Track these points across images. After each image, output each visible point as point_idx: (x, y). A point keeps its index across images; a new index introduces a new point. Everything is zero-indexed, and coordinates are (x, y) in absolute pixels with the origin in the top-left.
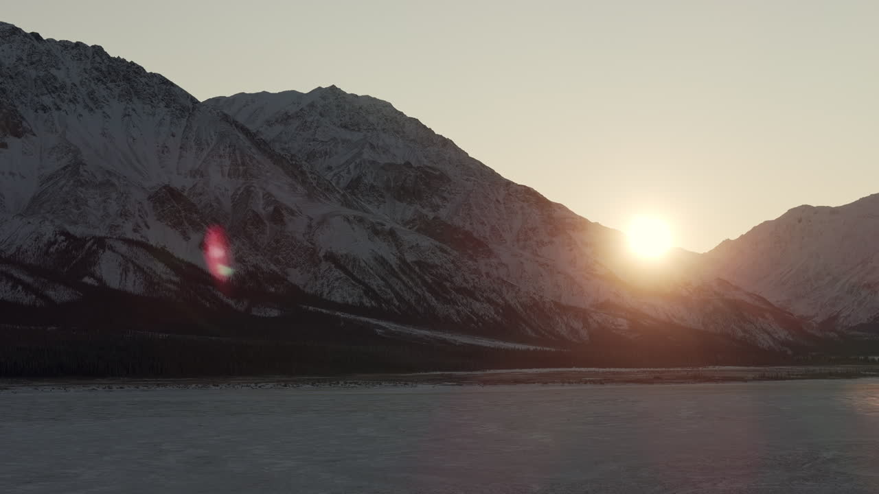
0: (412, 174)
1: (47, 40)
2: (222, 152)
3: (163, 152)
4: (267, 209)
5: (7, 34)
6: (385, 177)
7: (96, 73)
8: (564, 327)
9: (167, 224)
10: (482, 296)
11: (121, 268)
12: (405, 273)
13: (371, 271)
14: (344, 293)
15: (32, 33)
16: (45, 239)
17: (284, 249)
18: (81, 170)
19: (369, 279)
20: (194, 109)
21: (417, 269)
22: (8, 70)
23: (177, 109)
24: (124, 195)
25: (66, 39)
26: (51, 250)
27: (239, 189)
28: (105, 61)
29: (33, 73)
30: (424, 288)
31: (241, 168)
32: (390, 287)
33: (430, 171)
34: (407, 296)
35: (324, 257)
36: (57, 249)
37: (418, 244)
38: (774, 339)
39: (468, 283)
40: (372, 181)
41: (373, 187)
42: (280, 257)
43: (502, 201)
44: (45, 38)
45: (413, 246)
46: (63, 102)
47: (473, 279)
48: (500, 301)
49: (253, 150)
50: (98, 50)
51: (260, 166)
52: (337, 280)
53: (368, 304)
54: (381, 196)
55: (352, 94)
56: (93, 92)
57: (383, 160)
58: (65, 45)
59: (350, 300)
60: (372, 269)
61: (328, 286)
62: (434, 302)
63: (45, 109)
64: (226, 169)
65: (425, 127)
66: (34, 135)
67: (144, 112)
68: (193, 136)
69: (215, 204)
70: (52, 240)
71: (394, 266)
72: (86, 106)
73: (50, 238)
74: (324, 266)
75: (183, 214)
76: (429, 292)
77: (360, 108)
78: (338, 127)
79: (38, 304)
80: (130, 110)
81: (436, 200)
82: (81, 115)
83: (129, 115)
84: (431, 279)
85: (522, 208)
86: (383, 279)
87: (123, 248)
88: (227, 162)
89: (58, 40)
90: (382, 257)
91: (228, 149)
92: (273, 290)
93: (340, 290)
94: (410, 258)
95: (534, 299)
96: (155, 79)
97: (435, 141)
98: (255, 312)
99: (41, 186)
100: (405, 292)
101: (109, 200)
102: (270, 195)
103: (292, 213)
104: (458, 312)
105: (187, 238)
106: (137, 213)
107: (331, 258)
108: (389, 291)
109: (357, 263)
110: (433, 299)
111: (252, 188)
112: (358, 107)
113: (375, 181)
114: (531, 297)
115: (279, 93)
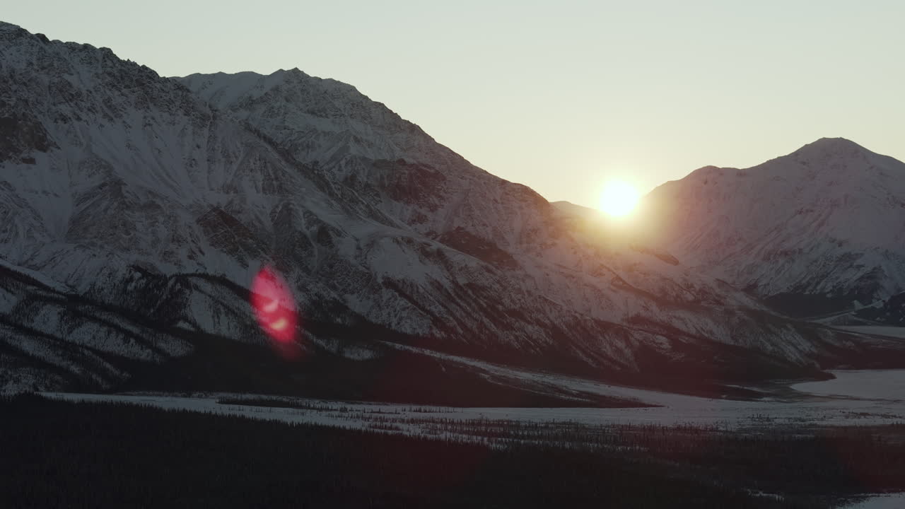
0: (407, 172)
1: (54, 41)
2: (253, 166)
3: (191, 165)
4: (310, 229)
5: (14, 36)
6: (379, 176)
7: (108, 79)
8: (608, 346)
9: (222, 250)
10: (531, 318)
11: (212, 310)
12: (460, 297)
13: (431, 298)
14: (412, 324)
15: (38, 35)
16: (120, 275)
17: (338, 274)
18: (123, 191)
19: (430, 306)
20: (214, 118)
21: (470, 292)
22: (21, 77)
23: (197, 118)
24: (172, 218)
25: (72, 41)
26: (129, 288)
27: (277, 207)
28: (117, 65)
29: (45, 79)
30: (481, 313)
31: (274, 182)
32: (452, 314)
33: (423, 168)
34: (469, 323)
35: (384, 283)
36: (135, 287)
37: (466, 265)
38: (800, 352)
39: (515, 304)
40: (365, 180)
41: (367, 185)
42: (335, 282)
43: (499, 201)
44: (50, 40)
45: (462, 268)
46: (81, 111)
47: (520, 300)
48: (547, 322)
49: (283, 163)
50: (107, 53)
51: (294, 181)
52: (404, 309)
53: (438, 336)
54: (377, 195)
55: (316, 78)
56: (109, 100)
57: (372, 155)
58: (72, 47)
59: (420, 332)
60: (431, 295)
61: (396, 316)
62: (493, 328)
63: (65, 119)
64: (260, 184)
65: (391, 111)
66: (59, 148)
67: (164, 121)
68: (219, 147)
69: (257, 224)
70: (127, 276)
71: (450, 291)
72: (105, 115)
73: (125, 274)
74: (386, 294)
75: (237, 239)
76: (486, 317)
77: (325, 92)
78: (305, 112)
79: (158, 360)
80: (149, 119)
81: (434, 200)
82: (102, 126)
83: (149, 125)
84: (485, 302)
85: (521, 208)
86: (443, 305)
87: (208, 287)
88: (260, 176)
89: (64, 42)
90: (436, 281)
91: (258, 162)
92: (339, 320)
93: (409, 321)
94: (462, 281)
95: (577, 318)
96: (169, 84)
97: (402, 128)
98: (347, 355)
99: (77, 205)
100: (466, 319)
101: (157, 224)
102: (311, 214)
103: (339, 234)
104: (516, 337)
105: (245, 265)
106: (189, 239)
107: (389, 283)
108: (451, 318)
109: (415, 289)
110: (492, 325)
111: (291, 206)
112: (323, 92)
113: (368, 178)
114: (572, 316)
115: (236, 74)
